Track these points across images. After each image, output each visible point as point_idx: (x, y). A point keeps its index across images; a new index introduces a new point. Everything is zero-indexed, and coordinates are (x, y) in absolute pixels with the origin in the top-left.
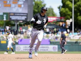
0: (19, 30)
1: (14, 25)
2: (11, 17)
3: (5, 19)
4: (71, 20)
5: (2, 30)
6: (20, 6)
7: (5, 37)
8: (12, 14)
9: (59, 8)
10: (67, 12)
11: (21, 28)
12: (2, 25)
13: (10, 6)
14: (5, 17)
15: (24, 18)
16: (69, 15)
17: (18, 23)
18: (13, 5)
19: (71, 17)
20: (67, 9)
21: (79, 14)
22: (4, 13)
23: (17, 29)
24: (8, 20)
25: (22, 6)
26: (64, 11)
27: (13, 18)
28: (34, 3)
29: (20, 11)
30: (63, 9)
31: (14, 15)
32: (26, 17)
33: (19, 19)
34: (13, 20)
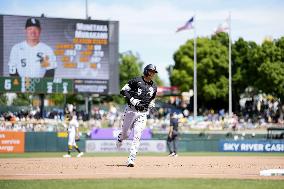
0: (93, 112)
1: (83, 102)
2: (77, 87)
3: (65, 91)
5: (59, 111)
6: (94, 66)
7: (65, 126)
8: (79, 82)
9: (168, 69)
10: (184, 77)
11: (97, 108)
12: (61, 102)
13: (74, 66)
14: (65, 88)
15: (101, 89)
16: (187, 82)
17: (91, 99)
18: (80, 65)
19: (192, 88)
20: (184, 72)
21: (206, 81)
22: (64, 80)
23: (89, 109)
24: (72, 93)
25: (99, 66)
26: (178, 76)
27: (81, 89)
28: (120, 60)
29: (95, 75)
30: (176, 72)
31: (83, 84)
32: (105, 87)
33: (91, 91)
34: (82, 93)
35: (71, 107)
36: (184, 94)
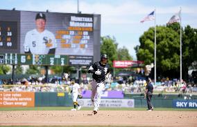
0: (82, 79)
1: (75, 72)
2: (71, 61)
3: (63, 64)
4: (152, 66)
5: (59, 78)
6: (83, 46)
7: (63, 88)
8: (72, 57)
9: (136, 49)
10: (147, 54)
12: (59, 71)
13: (69, 46)
14: (62, 61)
15: (88, 62)
16: (150, 58)
17: (80, 69)
18: (73, 45)
19: (153, 62)
20: (147, 50)
21: (163, 57)
22: (62, 56)
23: (80, 76)
24: (67, 65)
25: (86, 46)
26: (143, 53)
27: (74, 62)
28: (101, 42)
29: (83, 52)
30: (141, 50)
31: (75, 59)
32: (91, 61)
33: (81, 63)
34: (74, 65)
35: (67, 75)
36: (147, 66)
